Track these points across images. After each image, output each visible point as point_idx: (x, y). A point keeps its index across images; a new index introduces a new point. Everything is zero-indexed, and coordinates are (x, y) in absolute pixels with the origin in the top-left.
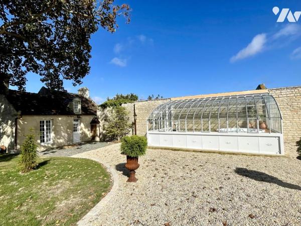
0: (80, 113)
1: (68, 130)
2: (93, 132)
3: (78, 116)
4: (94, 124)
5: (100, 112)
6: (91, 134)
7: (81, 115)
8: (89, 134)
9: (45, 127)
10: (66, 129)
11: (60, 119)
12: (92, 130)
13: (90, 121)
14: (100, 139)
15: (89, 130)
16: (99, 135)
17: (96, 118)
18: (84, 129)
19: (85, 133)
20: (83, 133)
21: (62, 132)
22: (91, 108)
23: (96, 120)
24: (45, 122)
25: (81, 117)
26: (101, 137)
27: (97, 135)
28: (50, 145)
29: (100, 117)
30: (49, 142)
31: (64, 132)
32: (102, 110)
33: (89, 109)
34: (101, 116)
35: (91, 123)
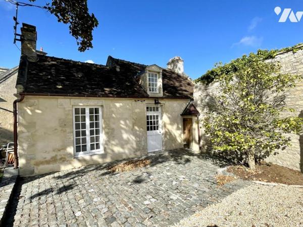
0: (161, 95)
1: (136, 128)
2: (186, 131)
3: (156, 100)
4: (188, 117)
5: (200, 93)
6: (183, 137)
7: (162, 98)
8: (180, 136)
9: (88, 122)
10: (131, 125)
11: (118, 105)
12: (184, 129)
13: (182, 112)
14: (200, 148)
15: (178, 129)
16: (197, 139)
17: (192, 105)
18: (169, 127)
19: (170, 134)
20: (168, 134)
21: (123, 131)
22: (184, 88)
23: (192, 108)
24: (87, 111)
25: (162, 102)
26: (201, 143)
27: (194, 139)
28: (95, 158)
29: (199, 102)
30: (95, 151)
31: (126, 132)
32: (203, 88)
33: (181, 90)
34: (202, 100)
35: (182, 115)
